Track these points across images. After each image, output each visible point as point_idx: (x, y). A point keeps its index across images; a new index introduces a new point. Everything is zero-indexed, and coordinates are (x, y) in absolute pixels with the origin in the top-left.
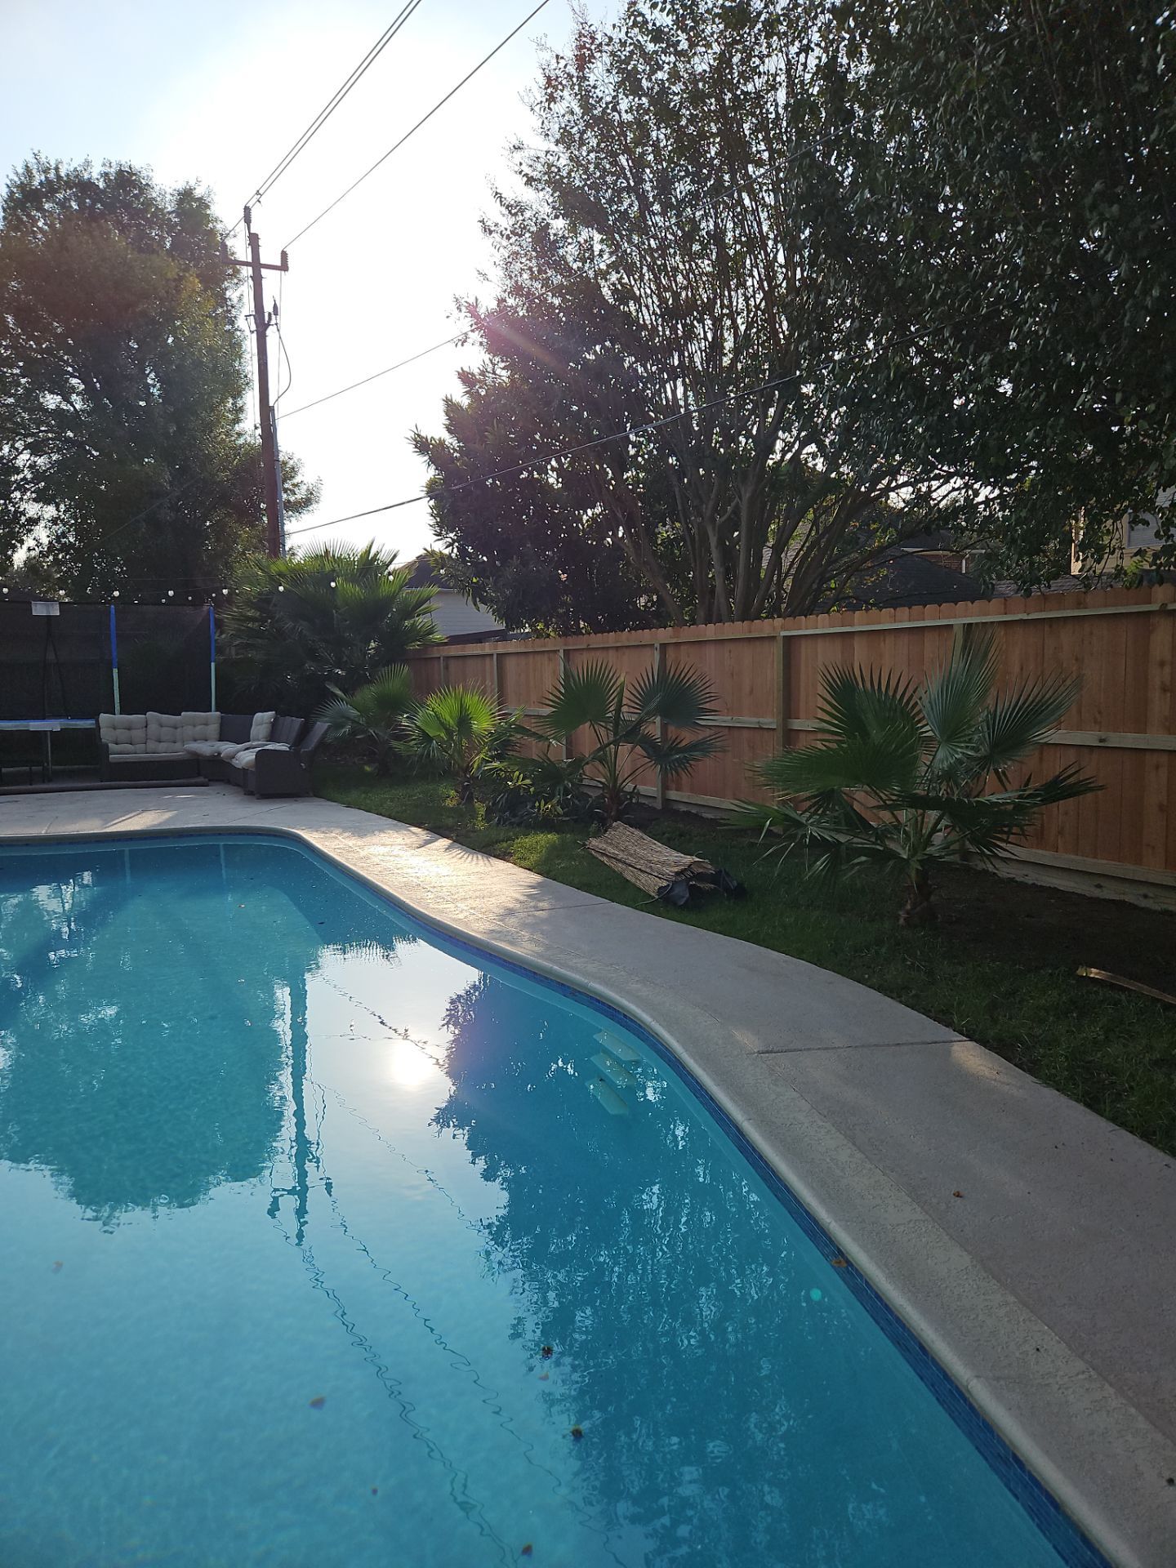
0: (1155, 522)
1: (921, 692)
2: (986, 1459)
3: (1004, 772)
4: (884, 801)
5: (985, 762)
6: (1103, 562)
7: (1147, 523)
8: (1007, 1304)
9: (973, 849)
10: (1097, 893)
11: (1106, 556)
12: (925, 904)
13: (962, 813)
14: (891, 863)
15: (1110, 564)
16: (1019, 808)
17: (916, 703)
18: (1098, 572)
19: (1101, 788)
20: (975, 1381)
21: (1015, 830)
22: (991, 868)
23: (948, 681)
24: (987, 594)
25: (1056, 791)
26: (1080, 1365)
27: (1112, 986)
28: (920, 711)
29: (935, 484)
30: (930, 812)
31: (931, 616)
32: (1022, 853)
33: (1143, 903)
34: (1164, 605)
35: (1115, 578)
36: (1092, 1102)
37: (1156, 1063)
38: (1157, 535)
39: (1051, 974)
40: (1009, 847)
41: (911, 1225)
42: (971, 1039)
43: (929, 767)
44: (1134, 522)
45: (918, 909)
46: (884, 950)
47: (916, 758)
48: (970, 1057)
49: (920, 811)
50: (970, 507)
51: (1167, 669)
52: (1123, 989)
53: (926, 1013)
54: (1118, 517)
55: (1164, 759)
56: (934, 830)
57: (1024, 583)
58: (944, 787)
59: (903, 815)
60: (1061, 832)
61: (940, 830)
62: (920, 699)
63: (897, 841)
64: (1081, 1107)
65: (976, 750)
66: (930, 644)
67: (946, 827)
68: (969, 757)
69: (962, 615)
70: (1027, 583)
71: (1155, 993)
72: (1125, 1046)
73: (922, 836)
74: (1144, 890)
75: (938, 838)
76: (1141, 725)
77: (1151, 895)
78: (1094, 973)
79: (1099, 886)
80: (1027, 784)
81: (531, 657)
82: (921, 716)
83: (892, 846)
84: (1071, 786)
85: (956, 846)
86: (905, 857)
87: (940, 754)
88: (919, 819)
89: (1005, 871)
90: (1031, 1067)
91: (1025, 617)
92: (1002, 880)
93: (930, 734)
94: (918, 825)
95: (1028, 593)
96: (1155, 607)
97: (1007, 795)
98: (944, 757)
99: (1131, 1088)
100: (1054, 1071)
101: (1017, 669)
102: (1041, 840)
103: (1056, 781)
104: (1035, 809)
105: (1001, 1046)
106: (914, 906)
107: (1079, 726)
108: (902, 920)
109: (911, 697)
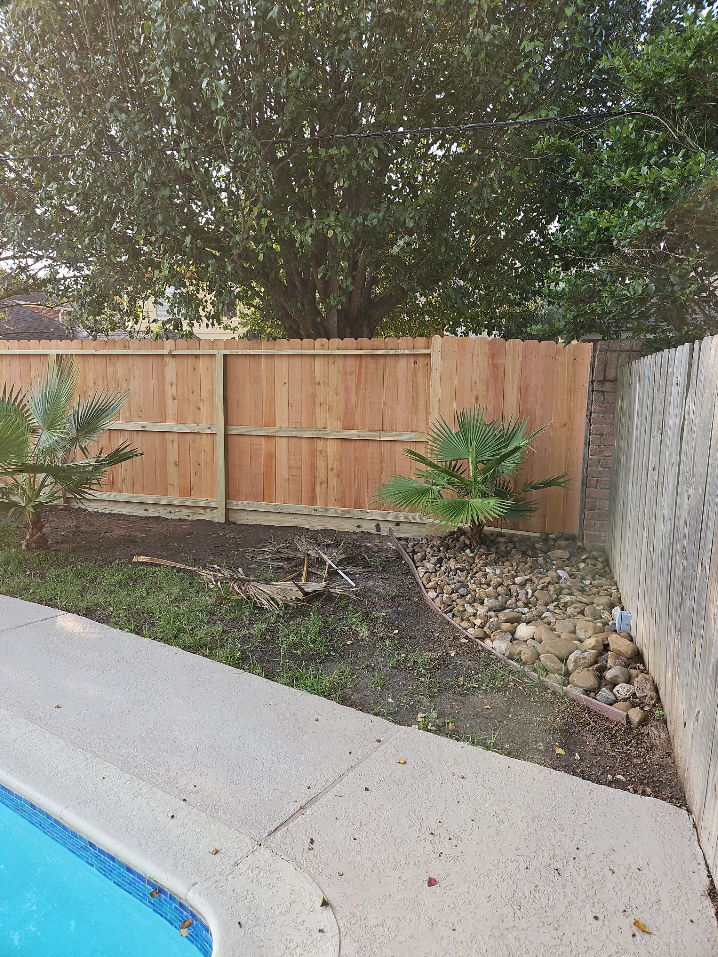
0: (166, 305)
1: (28, 397)
2: (74, 853)
3: (85, 447)
4: (6, 469)
5: (73, 441)
6: (139, 324)
7: (161, 304)
8: (86, 759)
9: (69, 496)
10: (145, 514)
11: (140, 321)
12: (39, 534)
13: (60, 474)
14: (13, 510)
15: (143, 326)
16: (96, 468)
17: (26, 405)
18: (137, 330)
19: (142, 454)
20: (65, 811)
21: (95, 481)
22: (81, 506)
23: (46, 390)
24: (72, 337)
25: (117, 457)
26: (128, 776)
27: (152, 565)
28: (28, 410)
29: (30, 261)
30: (39, 474)
31: (34, 347)
32: (100, 496)
33: (169, 517)
34: (170, 352)
35: (147, 334)
36: (138, 631)
37: (173, 602)
38: (167, 311)
39: (118, 564)
40: (90, 492)
41: (26, 735)
42: (69, 611)
43: (37, 445)
44: (155, 302)
45: (35, 537)
46: (10, 567)
47: (26, 440)
48: (70, 622)
49: (32, 474)
50: (53, 279)
51: (174, 387)
52: (157, 565)
53: (40, 602)
54: (146, 298)
55: (175, 436)
56: (42, 486)
57: (92, 332)
58: (48, 458)
59: (21, 478)
60: (123, 481)
61: (47, 486)
62: (28, 402)
63: (18, 495)
64: (133, 635)
65: (68, 434)
66: (35, 363)
67: (52, 483)
68: (63, 439)
69: (55, 348)
70: (95, 331)
71: (173, 564)
72: (157, 596)
73: (34, 490)
74: (170, 509)
75: (46, 490)
76: (163, 418)
77: (172, 512)
78: (142, 559)
79: (146, 510)
80: (100, 454)
82: (29, 413)
83: (13, 498)
84: (125, 453)
85: (60, 494)
86: (23, 505)
87: (44, 437)
88: (32, 479)
89: (92, 508)
90: (105, 620)
91: (94, 353)
92: (90, 513)
93: (36, 424)
94: (32, 484)
95: (95, 338)
96: (166, 352)
97: (88, 460)
98: (47, 439)
99: (160, 617)
100: (117, 619)
101: (91, 384)
102: (112, 485)
103: (117, 451)
104: (105, 469)
105: (87, 613)
106: (32, 536)
107: (130, 419)
108: (24, 547)
109: (22, 400)
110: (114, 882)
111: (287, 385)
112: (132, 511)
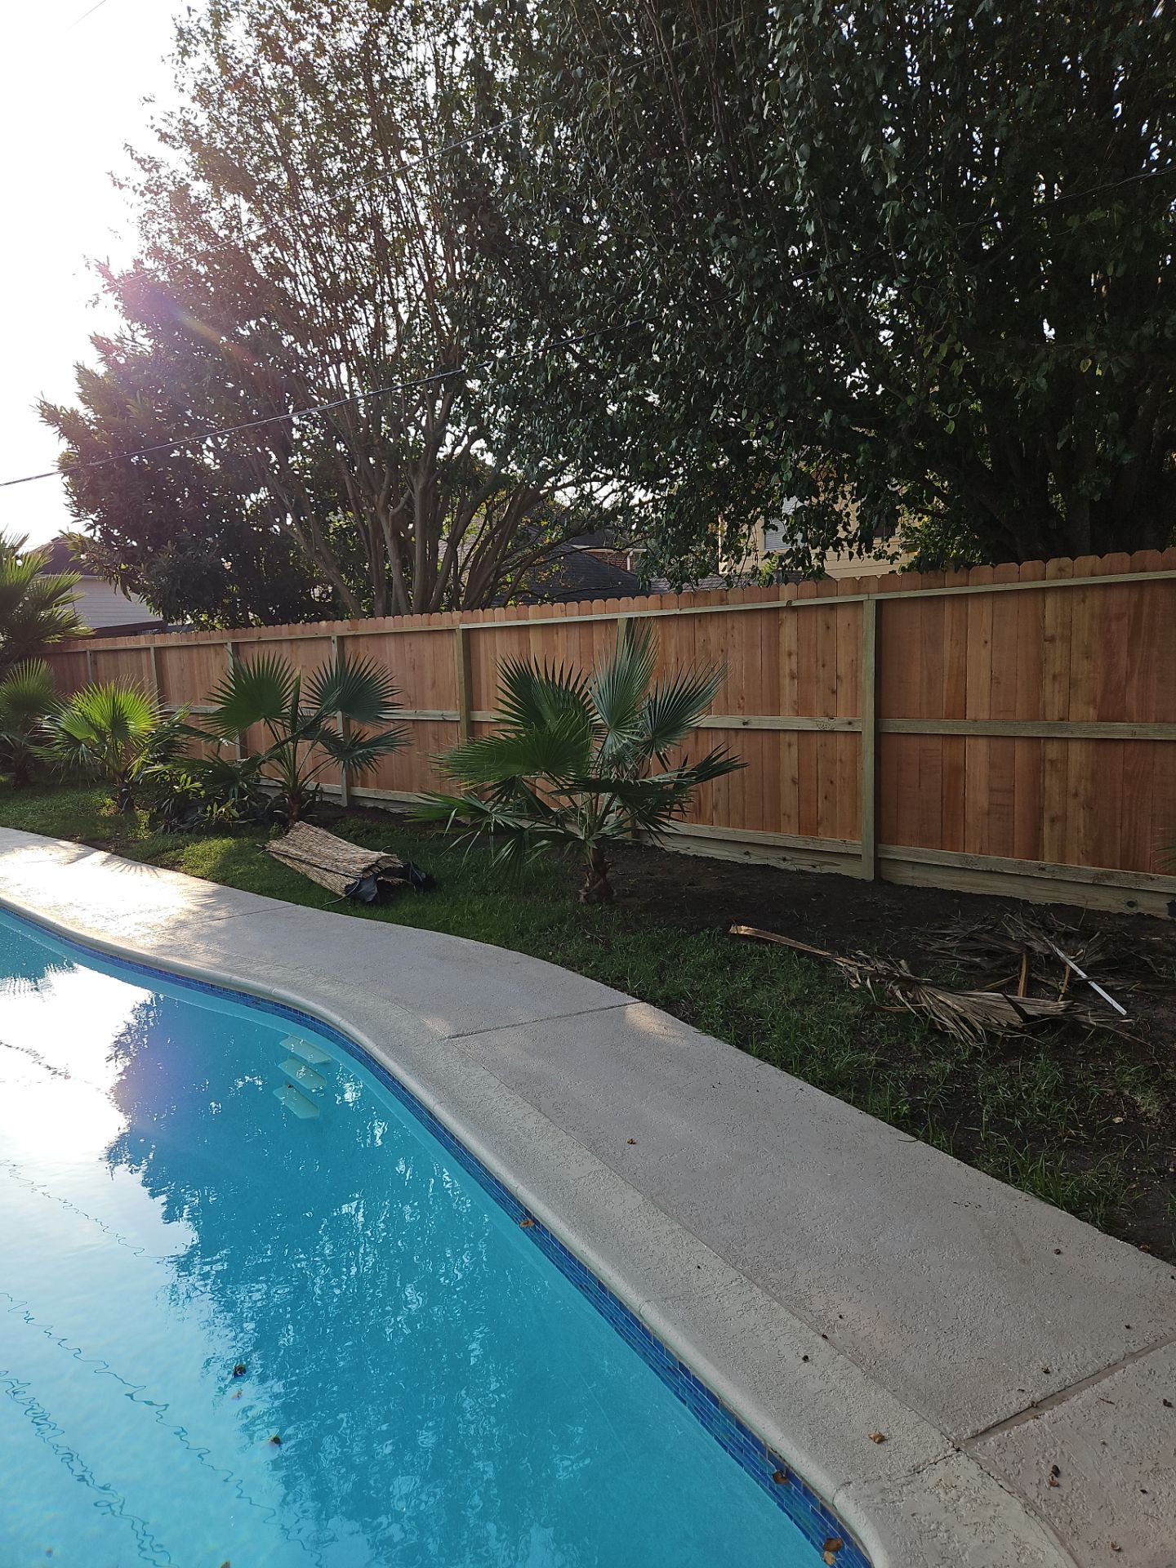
0: (783, 528)
1: (590, 683)
2: (658, 1374)
3: (664, 755)
4: (561, 786)
5: (649, 746)
6: (742, 562)
7: (775, 528)
8: (673, 1231)
9: (642, 827)
10: (746, 860)
11: (744, 557)
12: (602, 880)
13: (632, 794)
14: (570, 844)
15: (747, 564)
16: (679, 787)
17: (587, 694)
18: (738, 572)
19: (744, 765)
20: (646, 1305)
21: (676, 807)
22: (658, 844)
23: (614, 671)
24: (646, 591)
25: (709, 770)
26: (734, 1274)
27: (759, 941)
28: (591, 701)
29: (596, 485)
30: (603, 795)
31: (598, 610)
32: (683, 828)
33: (783, 865)
34: (789, 602)
35: (752, 578)
36: (742, 1044)
37: (793, 1003)
38: (785, 539)
39: (709, 935)
40: (671, 822)
41: (591, 1177)
42: (643, 1000)
43: (600, 752)
44: (766, 527)
45: (596, 886)
46: (566, 927)
47: (588, 745)
48: (643, 1016)
49: (594, 794)
50: (624, 509)
51: (794, 658)
52: (767, 942)
53: (604, 981)
54: (752, 522)
55: (794, 738)
56: (607, 812)
57: (676, 581)
58: (614, 770)
59: (580, 799)
60: (715, 807)
61: (613, 811)
62: (591, 689)
63: (575, 823)
64: (734, 1049)
65: (642, 736)
66: (598, 634)
67: (618, 808)
68: (635, 743)
69: (625, 610)
70: (679, 579)
71: (792, 942)
72: (769, 991)
73: (597, 817)
74: (783, 854)
75: (612, 818)
76: (775, 708)
77: (788, 858)
78: (744, 930)
79: (747, 853)
80: (684, 765)
81: (195, 651)
82: (592, 705)
83: (570, 828)
84: (721, 764)
85: (628, 824)
86: (582, 838)
87: (610, 741)
88: (594, 801)
89: (671, 846)
90: (693, 1019)
91: (678, 612)
92: (668, 854)
93: (600, 722)
94: (593, 809)
95: (679, 590)
96: (782, 604)
97: (667, 775)
98: (613, 743)
99: (773, 1027)
100: (711, 1020)
101: (673, 660)
102: (699, 815)
103: (709, 760)
104: (691, 788)
105: (667, 1004)
106: (592, 884)
107: (726, 711)
108: (582, 898)
109: (583, 687)
110: (716, 1438)
111: (989, 644)
112: (727, 853)
